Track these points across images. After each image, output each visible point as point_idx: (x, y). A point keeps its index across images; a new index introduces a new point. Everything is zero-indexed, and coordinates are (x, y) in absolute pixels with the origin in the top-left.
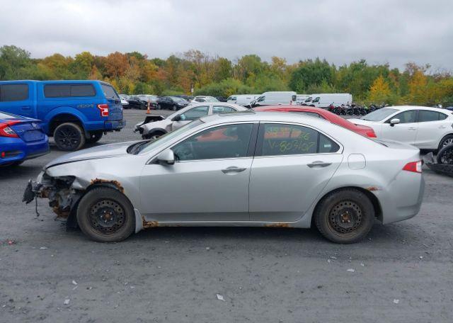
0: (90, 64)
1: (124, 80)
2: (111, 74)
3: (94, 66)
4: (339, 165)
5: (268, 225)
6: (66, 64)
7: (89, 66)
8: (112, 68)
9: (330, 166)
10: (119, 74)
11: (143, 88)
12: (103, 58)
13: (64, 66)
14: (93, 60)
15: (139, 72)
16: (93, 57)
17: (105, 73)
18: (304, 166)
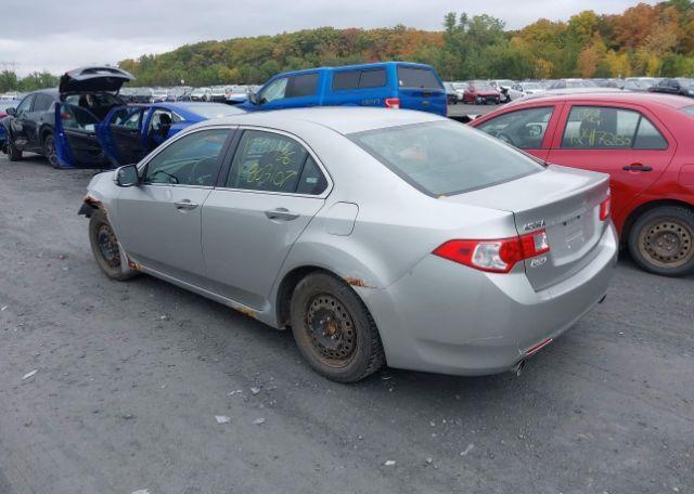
0: (590, 31)
1: (643, 53)
2: (623, 43)
3: (597, 34)
4: (310, 222)
5: (228, 304)
6: (552, 33)
7: (587, 33)
8: (627, 33)
9: (297, 220)
10: (636, 43)
11: (676, 66)
12: (614, 18)
13: (549, 38)
14: (596, 23)
15: (675, 37)
16: (598, 18)
17: (613, 43)
18: (261, 212)
